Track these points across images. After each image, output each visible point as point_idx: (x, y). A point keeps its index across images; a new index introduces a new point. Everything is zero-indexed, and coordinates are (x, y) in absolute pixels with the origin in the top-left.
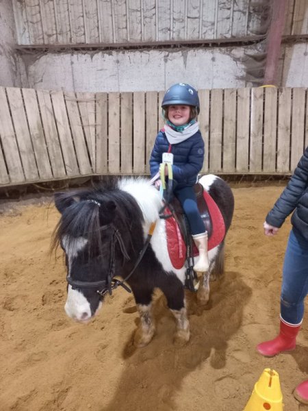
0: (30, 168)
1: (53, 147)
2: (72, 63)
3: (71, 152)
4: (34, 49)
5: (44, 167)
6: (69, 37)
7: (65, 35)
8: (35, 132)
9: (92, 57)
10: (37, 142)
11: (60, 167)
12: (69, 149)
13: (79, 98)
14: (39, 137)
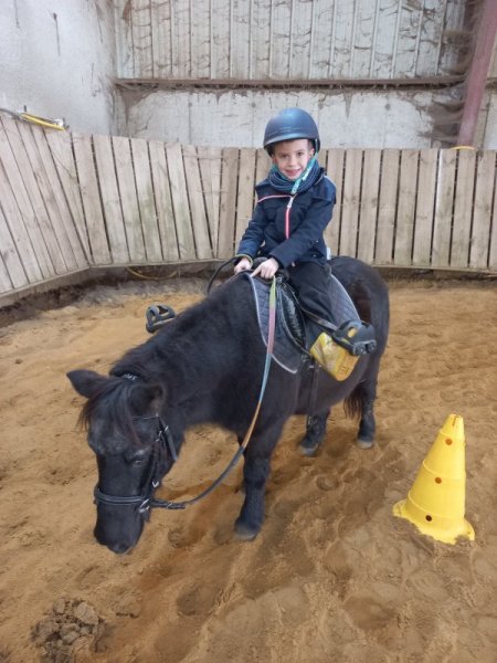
0: (136, 245)
1: (165, 218)
2: (190, 105)
3: (187, 227)
4: (140, 84)
5: (152, 245)
6: (188, 68)
7: (182, 66)
8: (144, 198)
9: (218, 98)
10: (146, 211)
11: (172, 246)
12: (185, 222)
13: (201, 155)
14: (148, 205)
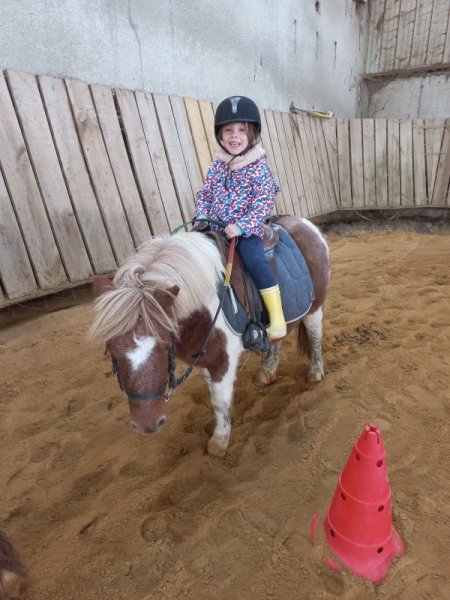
1: (393, 176)
2: (422, 87)
3: (409, 181)
4: (383, 76)
6: (424, 58)
8: (380, 160)
9: (447, 79)
10: (380, 171)
11: (396, 195)
12: (408, 178)
13: (427, 125)
14: (382, 166)
